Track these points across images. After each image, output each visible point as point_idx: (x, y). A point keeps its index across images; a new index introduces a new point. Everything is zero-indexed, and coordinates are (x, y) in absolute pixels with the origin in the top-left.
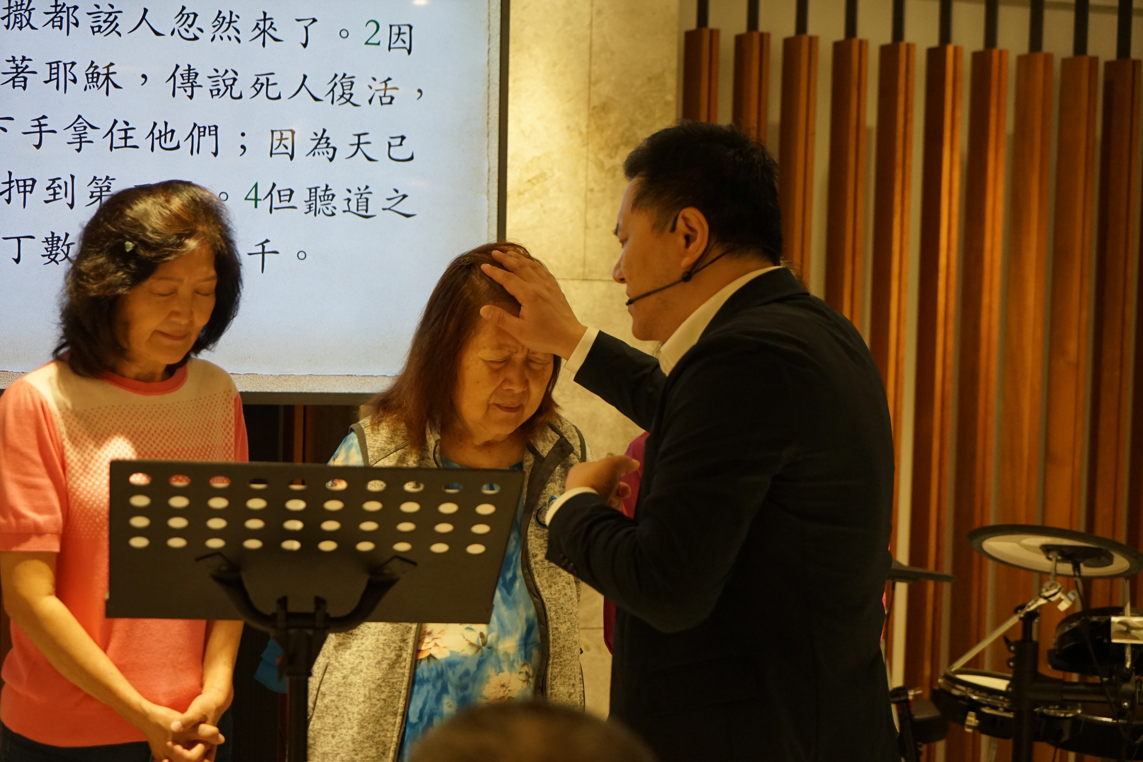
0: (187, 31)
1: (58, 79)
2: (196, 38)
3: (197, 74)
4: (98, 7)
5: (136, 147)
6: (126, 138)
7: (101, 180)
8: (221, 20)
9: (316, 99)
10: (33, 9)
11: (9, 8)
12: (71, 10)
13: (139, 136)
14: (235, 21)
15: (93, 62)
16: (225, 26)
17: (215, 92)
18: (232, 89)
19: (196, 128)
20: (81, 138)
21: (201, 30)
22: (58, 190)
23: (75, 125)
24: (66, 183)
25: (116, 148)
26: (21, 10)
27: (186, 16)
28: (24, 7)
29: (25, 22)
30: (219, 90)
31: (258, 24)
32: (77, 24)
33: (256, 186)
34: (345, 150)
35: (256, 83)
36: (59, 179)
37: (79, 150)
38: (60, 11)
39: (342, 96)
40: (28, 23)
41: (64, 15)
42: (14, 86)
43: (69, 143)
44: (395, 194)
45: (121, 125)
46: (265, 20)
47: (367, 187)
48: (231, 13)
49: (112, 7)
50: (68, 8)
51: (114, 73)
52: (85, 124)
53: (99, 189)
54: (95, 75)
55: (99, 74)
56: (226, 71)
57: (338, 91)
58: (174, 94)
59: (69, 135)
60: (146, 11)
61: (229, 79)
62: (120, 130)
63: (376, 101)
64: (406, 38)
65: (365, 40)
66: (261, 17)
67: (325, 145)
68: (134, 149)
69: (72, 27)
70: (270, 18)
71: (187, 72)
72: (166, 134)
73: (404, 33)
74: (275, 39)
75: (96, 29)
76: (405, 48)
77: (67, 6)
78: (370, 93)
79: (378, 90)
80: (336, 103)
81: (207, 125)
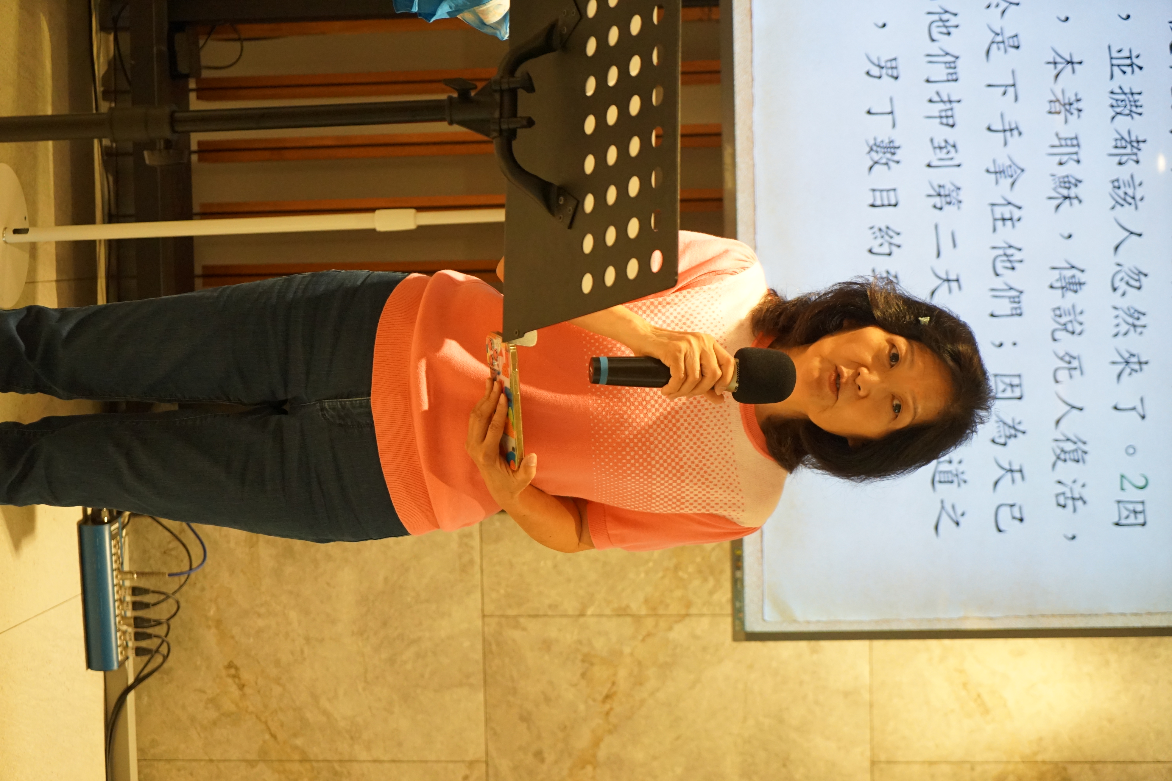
0: (1122, 279)
1: (1061, 146)
2: (1115, 289)
3: (1076, 292)
4: (1140, 184)
5: (995, 230)
6: (1004, 219)
7: (958, 195)
8: (1136, 315)
9: (1058, 422)
10: (1132, 118)
11: (1132, 94)
12: (1134, 157)
13: (1006, 233)
15: (1080, 181)
16: (1130, 320)
17: (1058, 312)
18: (1064, 330)
19: (1017, 294)
20: (1000, 172)
21: (1124, 294)
22: (945, 151)
23: (1013, 167)
24: (952, 159)
26: (1131, 106)
27: (1136, 277)
28: (1134, 109)
29: (1118, 110)
30: (1060, 316)
31: (1134, 356)
32: (1120, 164)
34: (1005, 455)
35: (1071, 356)
36: (956, 151)
37: (988, 171)
38: (1132, 146)
39: (1063, 451)
40: (1117, 113)
41: (1128, 150)
42: (1051, 102)
43: (994, 161)
44: (959, 512)
45: (1017, 214)
46: (1140, 363)
47: (965, 482)
48: (1144, 326)
49: (1142, 199)
50: (1136, 154)
51: (1071, 204)
52: (1015, 177)
53: (947, 193)
54: (1067, 185)
55: (1069, 188)
56: (1081, 324)
57: (1068, 446)
58: (1054, 268)
59: (1003, 162)
60: (1140, 235)
61: (1073, 327)
62: (1011, 213)
63: (1060, 489)
64: (1132, 520)
65: (1126, 474)
66: (1143, 360)
67: (1008, 434)
68: (991, 229)
69: (1117, 159)
70: (1141, 369)
71: (1077, 281)
72: (1010, 261)
73: (1136, 518)
74: (1119, 376)
75: (1116, 184)
76: (1120, 519)
77: (1139, 153)
78: (1068, 481)
79: (1071, 490)
80: (1054, 444)
81: (1022, 305)
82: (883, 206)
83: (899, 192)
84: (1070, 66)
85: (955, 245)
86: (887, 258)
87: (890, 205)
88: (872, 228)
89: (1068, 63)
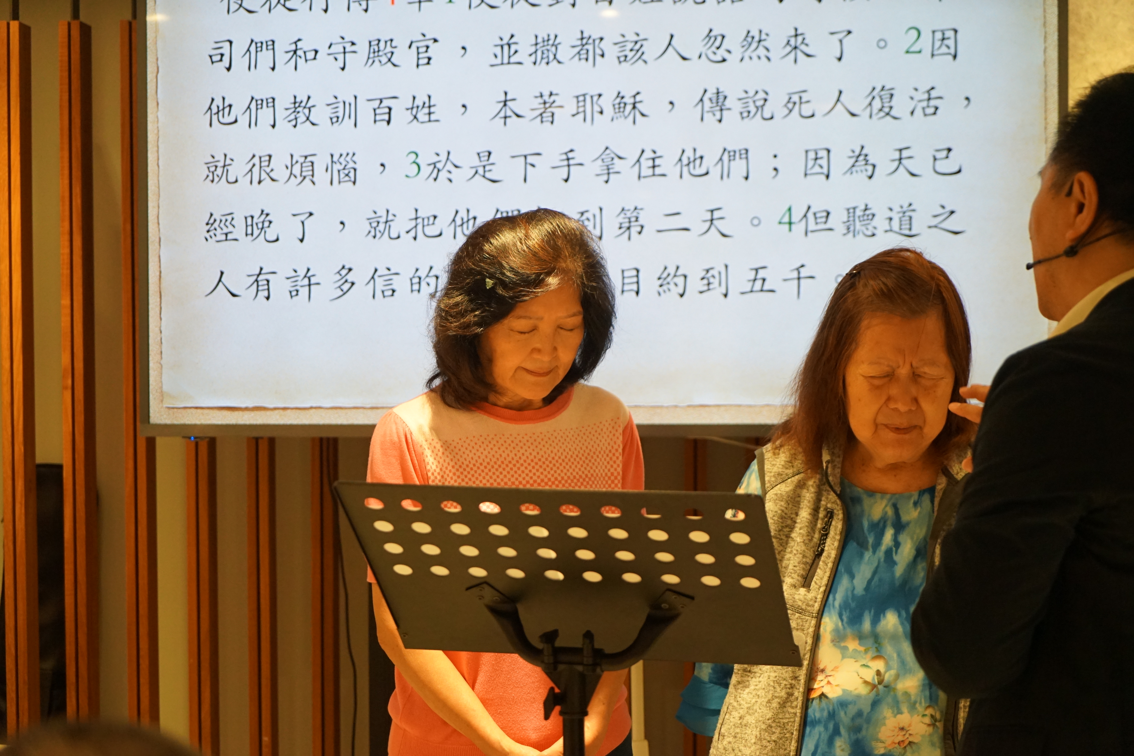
0: (715, 53)
1: (584, 111)
2: (724, 60)
3: (725, 97)
4: (623, 36)
5: (664, 175)
6: (654, 167)
7: (629, 210)
8: (749, 39)
9: (853, 115)
10: (559, 44)
11: (536, 44)
12: (597, 42)
13: (667, 165)
14: (765, 40)
15: (619, 93)
16: (754, 45)
17: (745, 114)
18: (762, 110)
19: (726, 153)
20: (608, 169)
21: (729, 52)
23: (603, 157)
24: (594, 216)
25: (644, 177)
26: (548, 45)
27: (713, 39)
28: (551, 42)
29: (551, 57)
30: (749, 112)
31: (789, 41)
32: (603, 56)
33: (790, 209)
34: (885, 166)
35: (789, 102)
36: (588, 211)
37: (607, 182)
38: (586, 44)
39: (881, 110)
40: (555, 58)
41: (590, 47)
42: (542, 122)
43: (598, 175)
44: (941, 211)
45: (648, 154)
46: (796, 35)
47: (910, 205)
48: (760, 32)
49: (638, 35)
50: (594, 40)
51: (640, 102)
52: (613, 155)
53: (627, 220)
54: (622, 105)
55: (625, 104)
56: (757, 92)
57: (877, 104)
58: (702, 119)
59: (598, 167)
60: (672, 36)
61: (760, 100)
62: (648, 159)
63: (919, 112)
64: (951, 43)
65: (905, 49)
66: (793, 33)
67: (864, 162)
68: (663, 178)
69: (598, 58)
70: (802, 34)
71: (715, 95)
72: (695, 160)
73: (948, 38)
74: (808, 56)
75: (622, 59)
76: (949, 54)
77: (593, 37)
78: (911, 105)
79: (920, 101)
80: (874, 117)
81: (737, 149)
82: (638, 283)
83: (624, 268)
84: (508, 103)
85: (678, 214)
86: (688, 279)
87: (637, 276)
88: (659, 294)
89: (505, 105)
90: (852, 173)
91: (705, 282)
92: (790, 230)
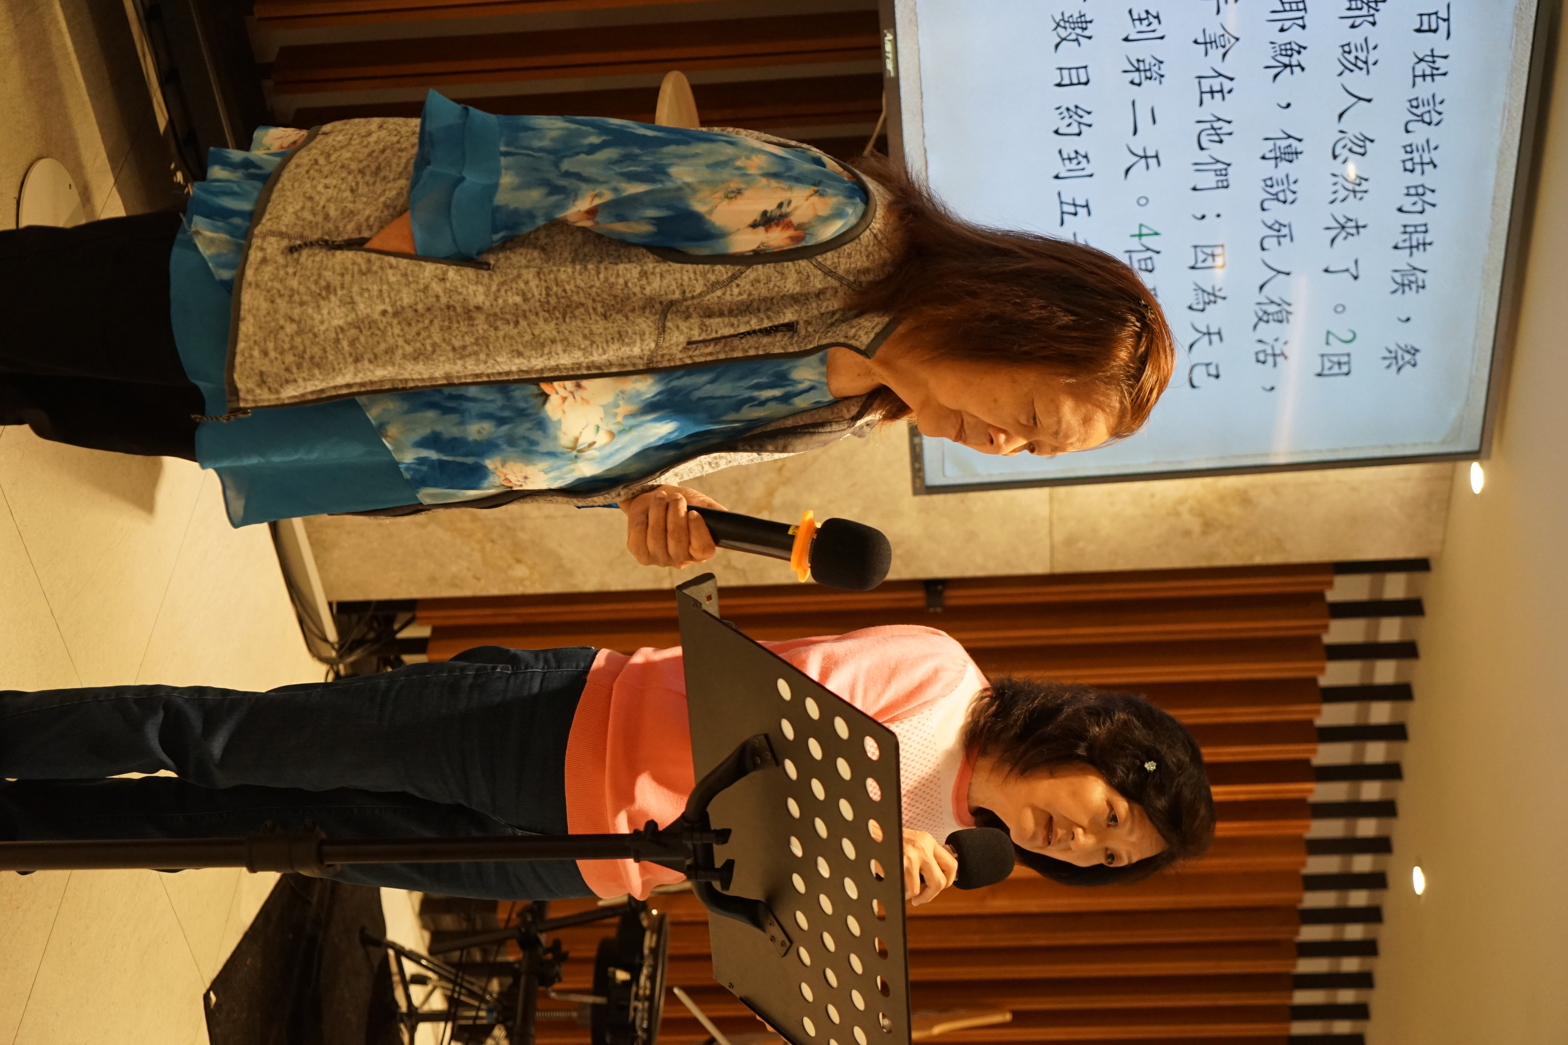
0: (1344, 147)
1: (1285, 11)
2: (1335, 157)
3: (1291, 161)
5: (1201, 103)
6: (1212, 92)
7: (1159, 69)
8: (1357, 181)
9: (1261, 287)
12: (1371, 19)
13: (1214, 106)
14: (1355, 196)
15: (1305, 48)
16: (1350, 186)
17: (1269, 183)
18: (1274, 200)
19: (1224, 166)
20: (1211, 43)
21: (1345, 161)
22: (1145, 22)
23: (1227, 36)
24: (1154, 31)
25: (1200, 83)
27: (1361, 144)
30: (1272, 186)
31: (1351, 220)
32: (1353, 26)
33: (1156, 234)
34: (1202, 320)
35: (1280, 224)
36: (1160, 22)
37: (1196, 42)
38: (1369, 7)
39: (1265, 312)
41: (1364, 12)
43: (1204, 31)
45: (1227, 85)
46: (1357, 227)
48: (1366, 192)
49: (1375, 64)
51: (1292, 73)
52: (1228, 46)
53: (1147, 67)
54: (1289, 52)
55: (1291, 56)
56: (1294, 193)
57: (1272, 308)
58: (1267, 139)
59: (1214, 30)
60: (1369, 101)
61: (1285, 196)
62: (1221, 85)
63: (1261, 347)
64: (1336, 370)
65: (1333, 330)
66: (1360, 224)
67: (1207, 300)
68: (1198, 102)
69: (1350, 22)
70: (1358, 233)
71: (1294, 150)
72: (1218, 135)
73: (1340, 368)
74: (1333, 241)
75: (1347, 49)
76: (1323, 369)
77: (1377, 14)
78: (1269, 340)
79: (1273, 348)
80: (1257, 308)
81: (1229, 177)
82: (1072, 84)
83: (1089, 69)
85: (1154, 122)
86: (1076, 137)
87: (1079, 83)
88: (1058, 108)
90: (1196, 290)
91: (1073, 155)
92: (1133, 236)
